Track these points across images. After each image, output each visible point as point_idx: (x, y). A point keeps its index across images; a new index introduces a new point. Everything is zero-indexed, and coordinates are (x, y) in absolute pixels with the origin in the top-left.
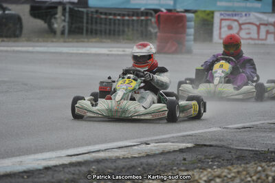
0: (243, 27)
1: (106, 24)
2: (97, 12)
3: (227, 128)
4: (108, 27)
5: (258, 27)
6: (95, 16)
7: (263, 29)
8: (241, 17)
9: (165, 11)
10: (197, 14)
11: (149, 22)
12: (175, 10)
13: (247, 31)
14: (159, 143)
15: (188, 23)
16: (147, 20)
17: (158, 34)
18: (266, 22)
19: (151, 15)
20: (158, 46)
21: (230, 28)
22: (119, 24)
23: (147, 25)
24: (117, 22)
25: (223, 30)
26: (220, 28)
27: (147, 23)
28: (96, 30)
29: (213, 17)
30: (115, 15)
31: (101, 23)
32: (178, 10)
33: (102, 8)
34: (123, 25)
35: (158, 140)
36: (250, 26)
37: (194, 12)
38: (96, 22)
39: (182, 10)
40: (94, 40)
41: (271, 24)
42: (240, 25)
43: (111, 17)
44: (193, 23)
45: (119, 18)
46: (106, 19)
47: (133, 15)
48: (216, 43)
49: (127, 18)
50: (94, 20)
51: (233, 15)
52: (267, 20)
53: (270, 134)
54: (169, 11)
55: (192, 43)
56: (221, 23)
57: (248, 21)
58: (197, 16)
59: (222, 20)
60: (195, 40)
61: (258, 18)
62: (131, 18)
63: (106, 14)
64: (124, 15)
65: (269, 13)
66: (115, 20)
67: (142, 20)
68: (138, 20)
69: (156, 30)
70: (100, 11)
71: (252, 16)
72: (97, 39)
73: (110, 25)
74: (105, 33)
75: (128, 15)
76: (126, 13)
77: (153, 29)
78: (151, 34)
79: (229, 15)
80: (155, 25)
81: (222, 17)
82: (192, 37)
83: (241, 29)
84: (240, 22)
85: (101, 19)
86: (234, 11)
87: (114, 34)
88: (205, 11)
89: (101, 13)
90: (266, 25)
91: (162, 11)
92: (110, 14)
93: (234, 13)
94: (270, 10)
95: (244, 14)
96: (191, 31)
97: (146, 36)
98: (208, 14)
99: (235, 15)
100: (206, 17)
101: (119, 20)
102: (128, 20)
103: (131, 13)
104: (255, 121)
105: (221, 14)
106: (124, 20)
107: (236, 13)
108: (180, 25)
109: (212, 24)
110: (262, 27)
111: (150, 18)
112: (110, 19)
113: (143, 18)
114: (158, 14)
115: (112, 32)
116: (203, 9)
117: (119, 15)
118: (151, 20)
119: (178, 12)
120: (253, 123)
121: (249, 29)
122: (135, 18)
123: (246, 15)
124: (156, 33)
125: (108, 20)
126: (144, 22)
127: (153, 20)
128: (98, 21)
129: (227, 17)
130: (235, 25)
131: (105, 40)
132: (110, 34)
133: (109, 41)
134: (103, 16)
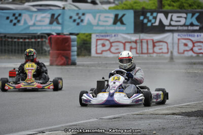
0: (113, 44)
1: (12, 45)
2: (5, 36)
3: (102, 119)
4: (13, 47)
5: (124, 44)
6: (4, 40)
7: (128, 46)
8: (112, 37)
9: (55, 34)
10: (78, 36)
11: (44, 43)
12: (63, 33)
13: (116, 48)
14: (52, 131)
15: (72, 43)
16: (42, 42)
17: (51, 52)
18: (130, 41)
19: (45, 37)
20: (51, 60)
21: (104, 45)
22: (22, 45)
23: (42, 45)
24: (20, 43)
25: (98, 47)
26: (96, 46)
27: (42, 44)
28: (5, 50)
29: (90, 38)
30: (18, 38)
31: (8, 45)
32: (65, 33)
33: (8, 34)
34: (25, 45)
35: (51, 129)
36: (118, 44)
37: (77, 34)
38: (5, 44)
39: (67, 33)
40: (3, 57)
41: (133, 42)
42: (111, 43)
43: (16, 40)
44: (76, 43)
45: (21, 40)
46: (12, 41)
47: (32, 38)
48: (93, 57)
49: (27, 40)
50: (3, 43)
51: (105, 36)
52: (130, 39)
53: (134, 122)
54: (58, 34)
55: (76, 57)
56: (97, 42)
57: (116, 40)
58: (79, 38)
59: (97, 40)
60: (78, 55)
61: (124, 38)
62: (30, 41)
63: (11, 38)
64: (25, 38)
65: (132, 34)
66: (18, 42)
67: (39, 42)
68: (35, 42)
69: (49, 49)
70: (8, 36)
71: (119, 37)
72: (6, 57)
73: (15, 46)
74: (12, 52)
75: (28, 38)
76: (26, 37)
77: (47, 48)
78: (46, 52)
79: (103, 36)
80: (48, 45)
81: (98, 38)
82: (76, 53)
83: (111, 46)
84: (111, 41)
85: (8, 42)
86: (106, 33)
87: (18, 53)
88: (84, 34)
89: (8, 38)
90: (130, 42)
91: (53, 35)
92: (15, 38)
93: (106, 34)
94: (133, 32)
95: (113, 35)
96: (75, 49)
97: (42, 53)
98: (87, 36)
99: (107, 36)
100: (85, 38)
101: (22, 42)
102: (28, 42)
103: (30, 37)
104: (122, 113)
105: (97, 36)
106: (25, 42)
107: (108, 34)
108: (67, 44)
109: (90, 43)
110: (127, 44)
111: (44, 40)
112: (15, 42)
113: (39, 40)
114: (50, 37)
115: (17, 51)
116: (83, 32)
117: (22, 38)
118: (45, 41)
119: (65, 35)
120: (121, 115)
121: (117, 46)
122: (33, 40)
123: (115, 36)
124: (49, 51)
125: (13, 43)
126: (40, 43)
127: (47, 41)
128: (6, 43)
129: (101, 38)
130: (107, 43)
131: (11, 57)
132: (15, 52)
133: (15, 57)
134: (10, 40)
